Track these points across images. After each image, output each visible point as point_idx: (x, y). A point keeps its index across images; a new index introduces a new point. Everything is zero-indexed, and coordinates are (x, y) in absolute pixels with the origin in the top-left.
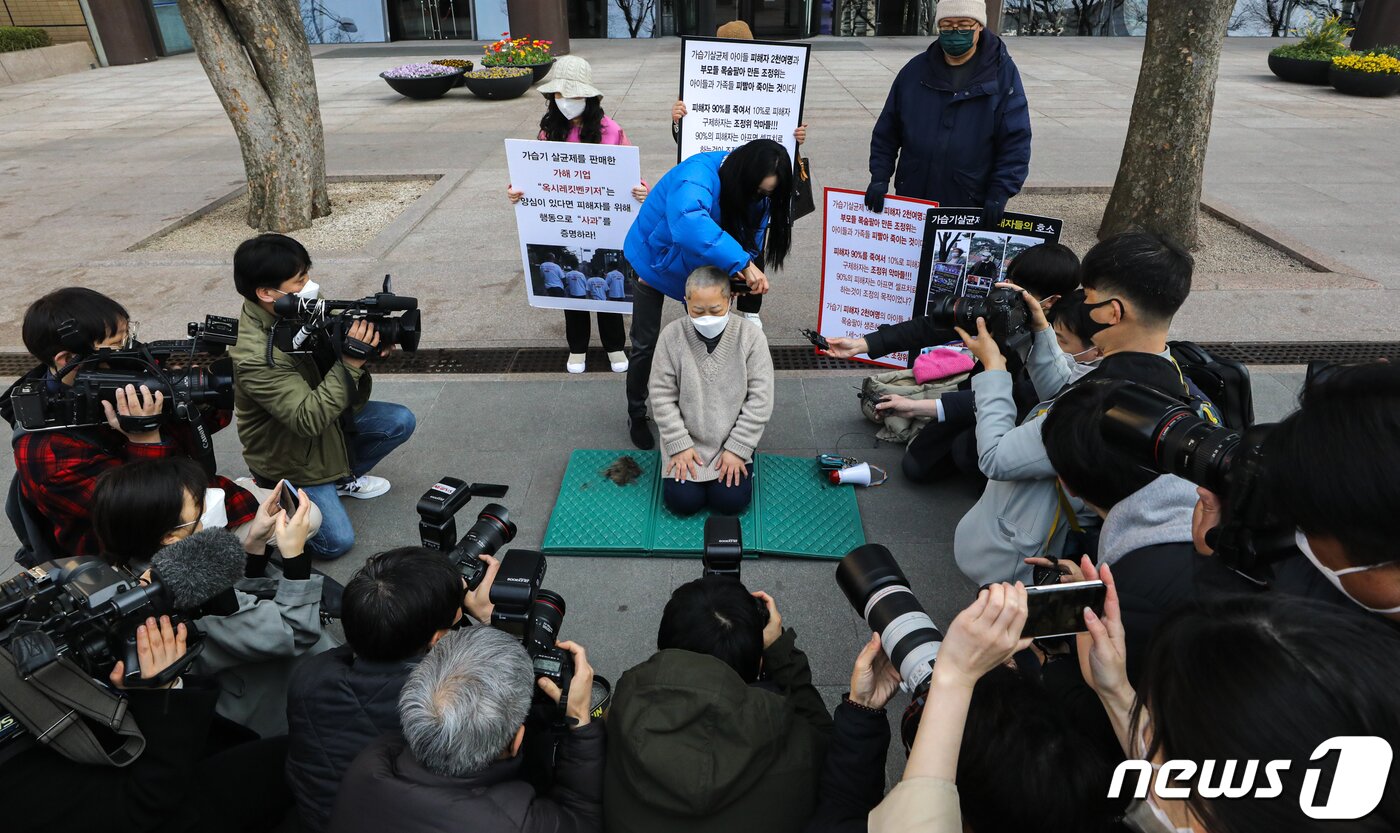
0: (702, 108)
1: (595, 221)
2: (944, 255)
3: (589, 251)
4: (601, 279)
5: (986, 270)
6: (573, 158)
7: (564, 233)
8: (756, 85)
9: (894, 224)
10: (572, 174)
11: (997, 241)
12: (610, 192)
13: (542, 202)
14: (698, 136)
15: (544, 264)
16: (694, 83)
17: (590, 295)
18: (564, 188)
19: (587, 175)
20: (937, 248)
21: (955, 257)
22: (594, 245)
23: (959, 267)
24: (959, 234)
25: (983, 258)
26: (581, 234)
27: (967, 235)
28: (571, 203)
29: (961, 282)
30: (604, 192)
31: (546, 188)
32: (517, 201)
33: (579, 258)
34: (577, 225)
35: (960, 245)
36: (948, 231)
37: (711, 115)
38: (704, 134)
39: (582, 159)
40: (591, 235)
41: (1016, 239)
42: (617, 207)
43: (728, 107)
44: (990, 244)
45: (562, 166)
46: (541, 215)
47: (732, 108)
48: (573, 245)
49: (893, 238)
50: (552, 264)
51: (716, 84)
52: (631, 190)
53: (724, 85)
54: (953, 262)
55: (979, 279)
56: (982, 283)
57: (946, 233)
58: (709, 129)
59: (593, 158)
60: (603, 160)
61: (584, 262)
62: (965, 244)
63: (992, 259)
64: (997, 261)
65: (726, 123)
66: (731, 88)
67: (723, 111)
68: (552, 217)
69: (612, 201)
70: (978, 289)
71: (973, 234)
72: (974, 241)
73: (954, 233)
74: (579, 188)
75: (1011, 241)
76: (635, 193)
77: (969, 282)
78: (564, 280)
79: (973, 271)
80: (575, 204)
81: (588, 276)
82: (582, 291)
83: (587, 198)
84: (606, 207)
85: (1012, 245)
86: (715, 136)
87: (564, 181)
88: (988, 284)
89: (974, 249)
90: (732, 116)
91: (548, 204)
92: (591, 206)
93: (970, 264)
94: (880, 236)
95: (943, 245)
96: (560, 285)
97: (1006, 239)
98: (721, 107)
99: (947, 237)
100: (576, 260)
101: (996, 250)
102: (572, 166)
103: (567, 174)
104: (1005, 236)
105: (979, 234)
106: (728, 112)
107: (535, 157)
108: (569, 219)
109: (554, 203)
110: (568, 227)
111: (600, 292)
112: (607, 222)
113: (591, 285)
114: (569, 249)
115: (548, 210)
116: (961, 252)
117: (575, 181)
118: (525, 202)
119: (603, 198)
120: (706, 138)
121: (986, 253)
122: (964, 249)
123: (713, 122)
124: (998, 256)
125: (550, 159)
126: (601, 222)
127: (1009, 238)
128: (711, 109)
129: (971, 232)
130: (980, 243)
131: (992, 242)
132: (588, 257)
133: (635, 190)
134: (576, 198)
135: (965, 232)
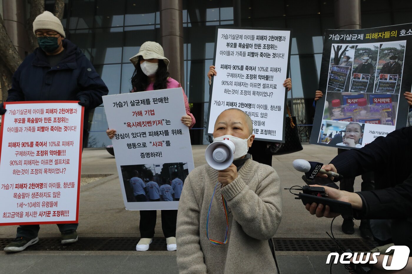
0: (226, 67)
1: (161, 144)
2: (337, 60)
3: (159, 166)
4: (169, 186)
5: (367, 69)
6: (143, 102)
7: (143, 156)
8: (259, 54)
9: (53, 119)
10: (144, 113)
11: (373, 49)
12: (168, 122)
13: (127, 135)
14: (223, 83)
15: (133, 179)
16: (222, 53)
17: (162, 198)
18: (139, 124)
19: (152, 112)
20: (333, 55)
21: (345, 62)
22: (162, 161)
23: (347, 68)
24: (347, 46)
25: (363, 61)
26: (153, 155)
27: (353, 47)
28: (145, 133)
29: (349, 78)
30: (164, 122)
31: (129, 125)
32: (113, 137)
33: (153, 171)
34: (150, 149)
35: (348, 54)
36: (340, 45)
37: (232, 71)
38: (227, 82)
39: (148, 102)
40: (159, 154)
41: (386, 45)
42: (174, 132)
43: (242, 67)
44: (368, 51)
45: (137, 108)
46: (128, 144)
47: (245, 67)
48: (149, 163)
49: (52, 129)
50: (137, 178)
51: (235, 53)
52: (181, 118)
53: (240, 54)
54: (343, 65)
55: (361, 75)
56: (363, 78)
57: (338, 46)
58: (230, 79)
59: (155, 100)
60: (161, 100)
61: (157, 174)
62: (351, 53)
63: (370, 61)
64: (374, 62)
65: (241, 76)
66: (244, 56)
67: (239, 69)
68: (134, 145)
69: (170, 128)
70: (360, 82)
71: (357, 46)
72: (357, 50)
73: (344, 46)
74: (149, 122)
75: (383, 47)
76: (183, 120)
77: (354, 78)
78: (145, 189)
79: (357, 70)
80: (147, 134)
81: (160, 184)
82: (157, 196)
83: (155, 128)
84: (166, 133)
85: (383, 50)
86: (234, 84)
87: (139, 119)
88: (367, 79)
89: (358, 55)
90: (245, 72)
91: (131, 136)
92: (157, 134)
93: (354, 66)
94: (43, 129)
95: (336, 53)
96: (142, 192)
97: (379, 46)
98: (238, 67)
99: (339, 48)
100: (152, 173)
101: (372, 54)
102: (143, 108)
103: (140, 113)
104: (378, 44)
105: (360, 46)
106: (242, 69)
107: (120, 105)
108: (144, 145)
109: (135, 135)
110: (145, 150)
111: (169, 195)
112: (168, 143)
113: (163, 191)
114: (147, 166)
115: (131, 140)
116: (348, 58)
117: (146, 118)
118: (118, 137)
119: (163, 127)
120: (228, 84)
121: (366, 58)
122: (350, 56)
123: (233, 75)
124: (374, 58)
125: (130, 105)
126: (164, 144)
127: (381, 45)
128: (232, 68)
129: (355, 45)
130: (361, 52)
131: (369, 50)
132: (158, 171)
133: (183, 118)
134: (147, 129)
135: (351, 45)
